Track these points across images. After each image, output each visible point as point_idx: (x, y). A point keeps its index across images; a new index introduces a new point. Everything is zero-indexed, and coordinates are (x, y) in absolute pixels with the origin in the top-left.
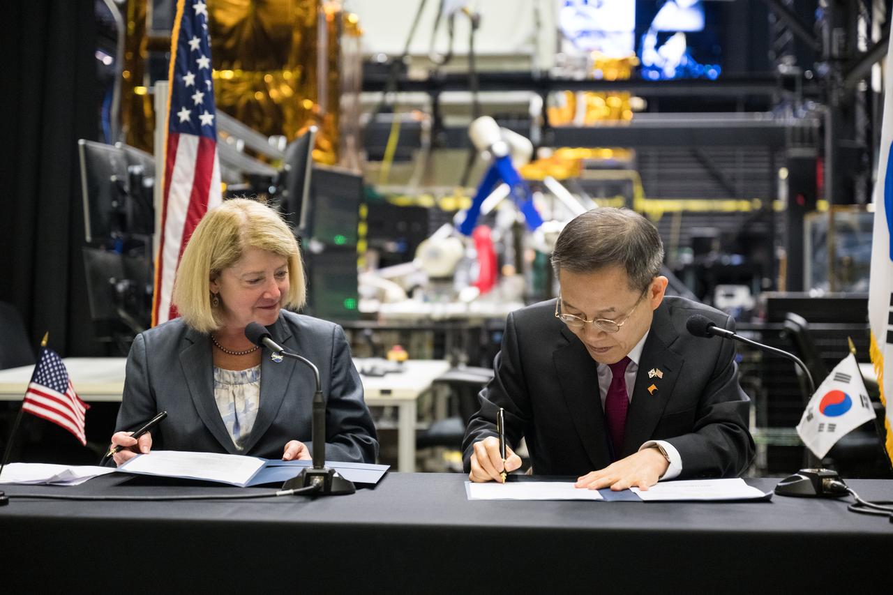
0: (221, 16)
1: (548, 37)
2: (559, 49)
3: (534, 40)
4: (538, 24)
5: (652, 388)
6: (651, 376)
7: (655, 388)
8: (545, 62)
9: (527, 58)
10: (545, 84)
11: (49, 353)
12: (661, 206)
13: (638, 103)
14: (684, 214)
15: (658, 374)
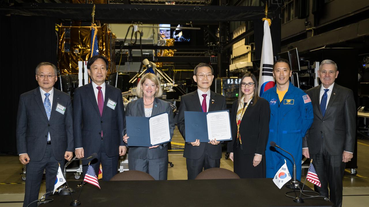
0: (82, 34)
1: (156, 36)
2: (159, 38)
3: (153, 37)
4: (154, 33)
5: (213, 103)
8: (155, 42)
9: (152, 41)
10: (156, 47)
11: (90, 167)
12: (177, 70)
13: (175, 50)
14: (182, 72)
15: (214, 101)
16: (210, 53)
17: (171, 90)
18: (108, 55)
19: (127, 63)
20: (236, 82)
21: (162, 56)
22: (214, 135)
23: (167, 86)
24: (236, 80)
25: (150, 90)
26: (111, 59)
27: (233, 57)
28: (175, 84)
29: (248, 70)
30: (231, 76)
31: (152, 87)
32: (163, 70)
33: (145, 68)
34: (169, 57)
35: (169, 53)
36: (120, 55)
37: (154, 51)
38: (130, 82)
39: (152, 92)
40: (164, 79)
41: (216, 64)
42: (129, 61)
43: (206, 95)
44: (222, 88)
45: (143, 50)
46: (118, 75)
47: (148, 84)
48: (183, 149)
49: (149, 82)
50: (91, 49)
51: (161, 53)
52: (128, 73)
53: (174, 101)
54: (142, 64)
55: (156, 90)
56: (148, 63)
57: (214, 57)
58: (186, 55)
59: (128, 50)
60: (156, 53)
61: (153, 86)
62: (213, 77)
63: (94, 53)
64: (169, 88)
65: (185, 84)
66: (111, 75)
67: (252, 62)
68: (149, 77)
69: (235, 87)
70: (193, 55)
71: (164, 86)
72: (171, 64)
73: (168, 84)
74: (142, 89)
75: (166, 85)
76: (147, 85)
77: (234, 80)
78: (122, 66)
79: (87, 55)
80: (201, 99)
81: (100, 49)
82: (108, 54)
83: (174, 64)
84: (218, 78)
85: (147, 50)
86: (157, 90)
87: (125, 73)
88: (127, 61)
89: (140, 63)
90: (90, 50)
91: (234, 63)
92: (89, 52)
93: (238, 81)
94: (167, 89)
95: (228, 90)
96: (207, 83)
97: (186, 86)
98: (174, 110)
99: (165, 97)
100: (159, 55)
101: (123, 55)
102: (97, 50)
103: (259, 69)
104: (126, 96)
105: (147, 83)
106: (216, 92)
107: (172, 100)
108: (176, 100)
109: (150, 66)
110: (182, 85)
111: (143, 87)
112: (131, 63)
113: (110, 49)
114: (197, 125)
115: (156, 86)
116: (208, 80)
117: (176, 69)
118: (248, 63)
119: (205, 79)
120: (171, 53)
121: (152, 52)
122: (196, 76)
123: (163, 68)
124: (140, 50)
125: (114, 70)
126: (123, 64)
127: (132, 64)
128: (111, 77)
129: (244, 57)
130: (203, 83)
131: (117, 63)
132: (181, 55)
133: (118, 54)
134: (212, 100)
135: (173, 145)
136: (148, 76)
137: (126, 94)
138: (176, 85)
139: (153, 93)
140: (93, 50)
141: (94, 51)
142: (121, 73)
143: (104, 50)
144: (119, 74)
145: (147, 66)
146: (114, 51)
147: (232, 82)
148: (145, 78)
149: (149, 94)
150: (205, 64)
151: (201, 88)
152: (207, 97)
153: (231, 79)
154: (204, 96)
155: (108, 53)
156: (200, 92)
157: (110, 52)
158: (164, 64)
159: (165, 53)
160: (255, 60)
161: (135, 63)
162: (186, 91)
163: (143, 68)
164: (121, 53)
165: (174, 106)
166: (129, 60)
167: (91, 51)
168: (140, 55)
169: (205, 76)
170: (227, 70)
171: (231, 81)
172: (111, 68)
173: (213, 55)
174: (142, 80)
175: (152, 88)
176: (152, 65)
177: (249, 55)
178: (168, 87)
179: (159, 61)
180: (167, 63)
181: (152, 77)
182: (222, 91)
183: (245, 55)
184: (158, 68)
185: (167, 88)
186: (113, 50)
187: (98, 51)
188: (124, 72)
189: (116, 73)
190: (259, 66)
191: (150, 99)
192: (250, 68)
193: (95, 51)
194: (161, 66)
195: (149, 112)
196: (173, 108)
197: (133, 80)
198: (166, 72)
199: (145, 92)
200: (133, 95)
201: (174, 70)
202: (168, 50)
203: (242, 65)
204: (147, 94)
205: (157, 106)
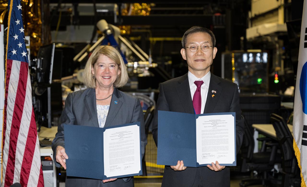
5: (213, 96)
6: (213, 92)
7: (214, 96)
12: (156, 39)
13: (153, 5)
14: (165, 42)
15: (215, 92)
16: (213, 8)
17: (146, 73)
18: (38, 14)
19: (70, 28)
20: (258, 59)
21: (130, 14)
22: (206, 154)
23: (138, 67)
24: (259, 55)
25: (109, 73)
26: (43, 21)
27: (253, 15)
28: (153, 62)
29: (280, 38)
30: (250, 49)
31: (111, 69)
32: (132, 39)
33: (100, 36)
34: (143, 17)
35: (141, 10)
36: (58, 13)
37: (116, 6)
38: (75, 59)
39: (110, 77)
40: (133, 54)
41: (223, 27)
42: (73, 24)
43: (202, 83)
44: (234, 69)
45: (98, 5)
46: (56, 48)
47: (103, 63)
48: (162, 174)
49: (105, 60)
50: (9, 4)
51: (128, 9)
52: (72, 44)
53: (150, 92)
54: (97, 29)
55: (117, 73)
56: (107, 28)
57: (219, 17)
58: (170, 12)
59: (70, 5)
60: (119, 10)
61: (112, 66)
62: (215, 50)
63: (13, 11)
64: (142, 70)
65: (170, 62)
66: (44, 49)
67: (285, 25)
68: (105, 53)
69: (256, 67)
70: (184, 12)
71: (133, 67)
72: (145, 29)
73: (141, 63)
74: (93, 73)
75: (138, 64)
76: (102, 66)
77: (255, 55)
78: (61, 33)
79: (2, 14)
80: (193, 88)
81: (24, 5)
82: (37, 12)
83: (150, 29)
84: (227, 52)
85: (104, 5)
86: (119, 73)
87: (67, 44)
88: (69, 24)
89: (92, 27)
90: (6, 5)
91: (253, 25)
92: (4, 9)
93: (261, 57)
94: (139, 72)
95: (245, 72)
96: (203, 60)
97: (171, 67)
98: (151, 107)
99: (134, 84)
100: (124, 12)
101: (63, 13)
102: (18, 5)
103: (298, 36)
104: (68, 85)
105: (101, 62)
106: (223, 77)
107: (147, 90)
108: (154, 90)
109: (109, 31)
110: (165, 66)
111: (95, 70)
112: (77, 27)
113: (41, 4)
114: (179, 137)
115: (117, 67)
116: (204, 55)
117: (154, 36)
118: (278, 25)
119: (200, 53)
120: (146, 9)
121: (113, 7)
122: (185, 49)
123: (132, 35)
124: (91, 5)
125: (47, 40)
126: (63, 28)
127: (79, 28)
128: (43, 52)
129: (271, 15)
130: (195, 61)
131: (53, 28)
132: (162, 12)
133: (55, 12)
134: (213, 91)
135: (149, 168)
136: (103, 51)
137: (68, 81)
138: (154, 65)
139: (114, 78)
140: (11, 5)
141: (13, 7)
142: (60, 45)
143: (31, 5)
144: (57, 46)
145: (105, 31)
146: (48, 6)
147: (251, 59)
148: (97, 54)
149: (107, 82)
150: (199, 28)
151: (194, 69)
152: (202, 86)
153: (248, 54)
154: (199, 84)
155: (37, 10)
156: (192, 77)
157: (41, 8)
158: (134, 29)
159: (136, 9)
160: (291, 21)
161: (83, 28)
162: (171, 75)
163: (97, 35)
164: (60, 10)
165: (151, 101)
166: (73, 21)
167: (8, 7)
168: (92, 14)
169: (199, 47)
170: (242, 38)
171: (248, 58)
172: (43, 36)
173: (218, 12)
174: (93, 59)
175: (112, 71)
176: (113, 31)
177: (281, 13)
178: (141, 68)
179: (125, 24)
180: (139, 26)
181: (110, 51)
182: (234, 74)
183: (273, 12)
184: (123, 36)
185: (139, 69)
186: (46, 6)
187: (20, 7)
188: (65, 42)
189: (52, 45)
190: (299, 31)
191: (108, 89)
192: (281, 34)
193: (15, 7)
194: (129, 32)
195: (103, 111)
196: (149, 103)
197: (80, 57)
198: (138, 43)
199: (99, 78)
200: (80, 82)
201: (151, 39)
202: (141, 5)
203: (269, 29)
204: (103, 83)
205: (118, 103)
